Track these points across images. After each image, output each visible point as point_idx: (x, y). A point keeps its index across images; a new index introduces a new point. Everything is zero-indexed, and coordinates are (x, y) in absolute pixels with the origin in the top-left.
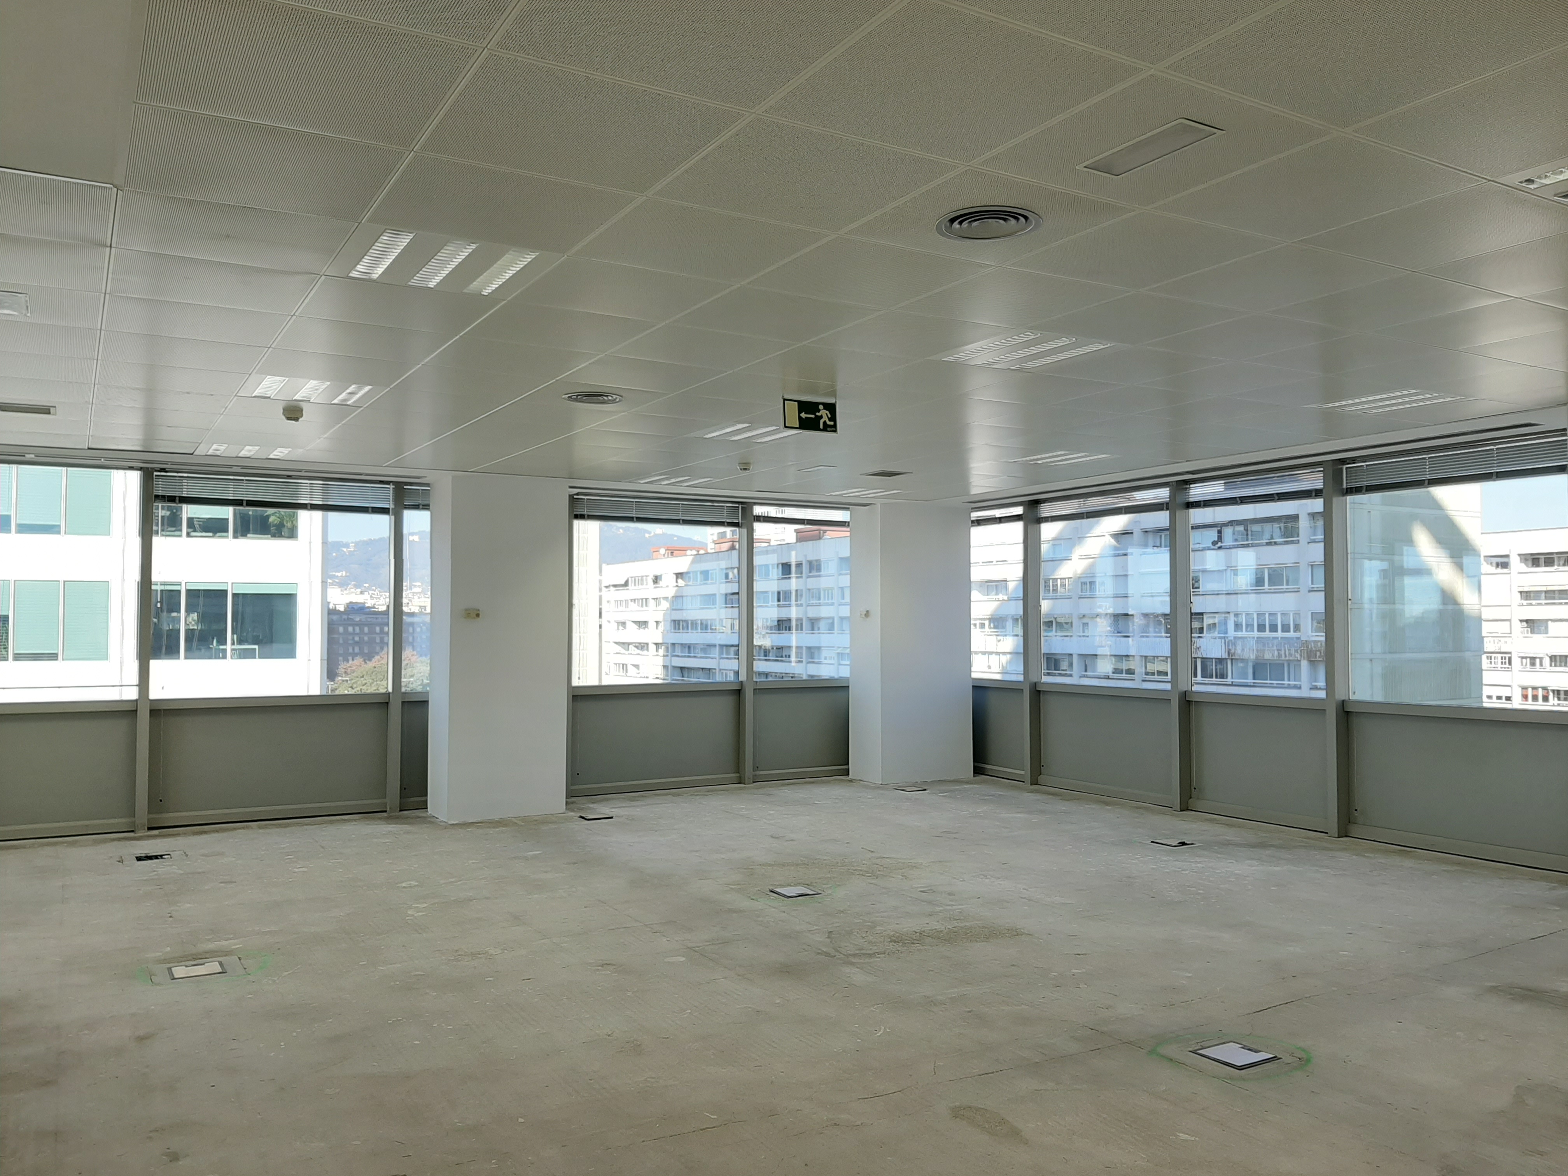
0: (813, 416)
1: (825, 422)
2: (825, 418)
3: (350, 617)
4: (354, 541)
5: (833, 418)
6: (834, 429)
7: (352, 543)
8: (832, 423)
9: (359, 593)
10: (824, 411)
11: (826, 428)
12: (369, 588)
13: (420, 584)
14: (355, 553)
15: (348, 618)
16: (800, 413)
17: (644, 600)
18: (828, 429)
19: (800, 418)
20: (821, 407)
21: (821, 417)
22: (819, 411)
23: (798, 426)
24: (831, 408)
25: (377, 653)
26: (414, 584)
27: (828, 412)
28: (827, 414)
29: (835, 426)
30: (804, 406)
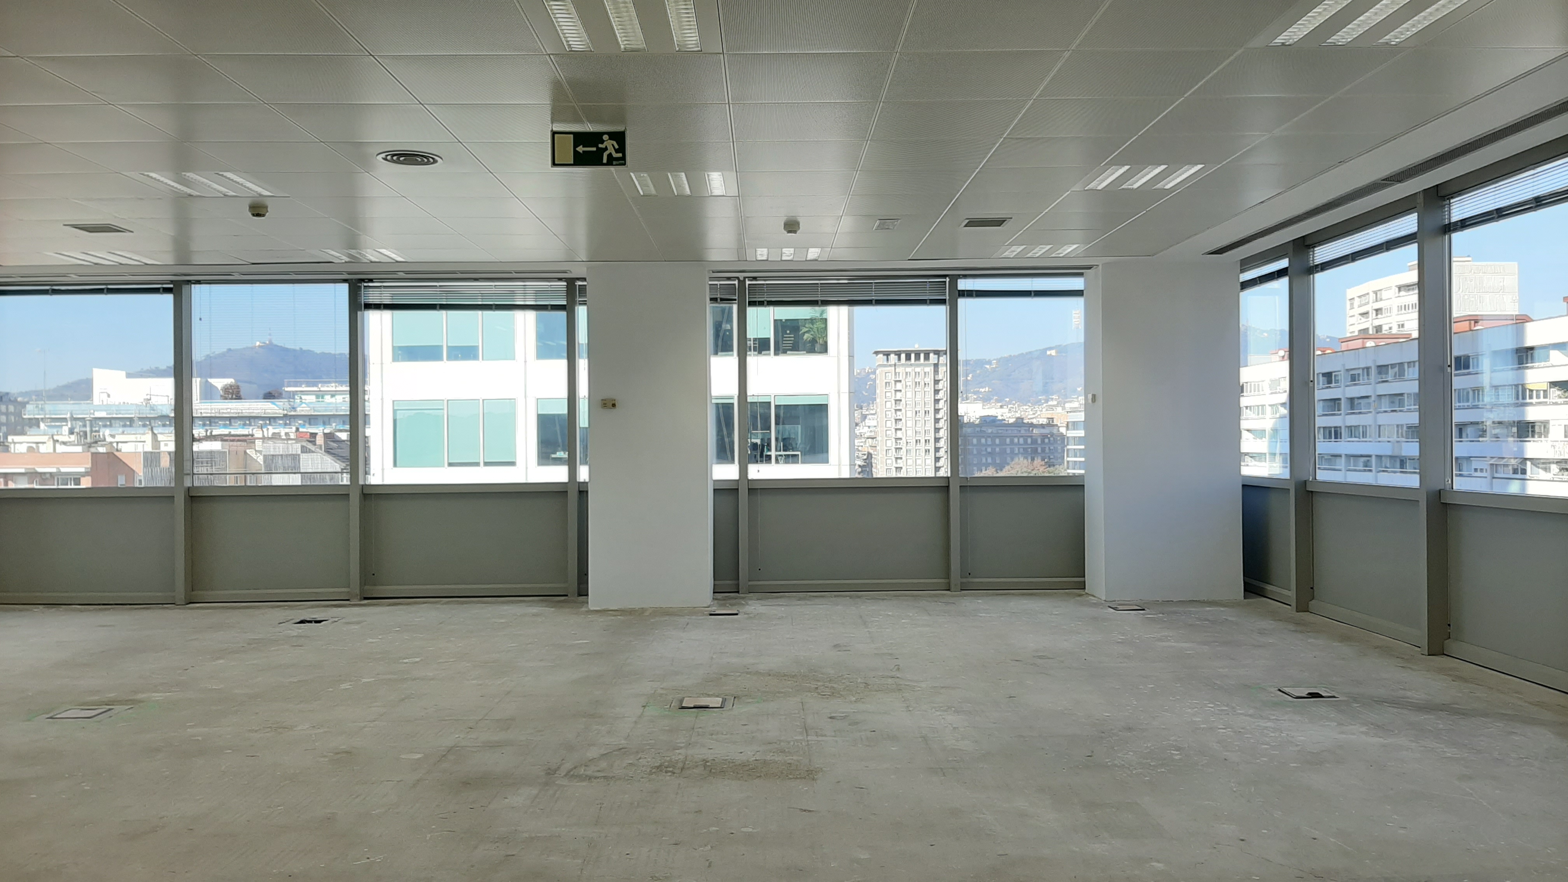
0: (594, 149)
1: (610, 155)
2: (611, 150)
3: (982, 429)
4: (996, 358)
5: (622, 149)
6: (623, 162)
7: (994, 360)
8: (620, 155)
9: (999, 407)
10: (609, 141)
11: (611, 161)
12: (1010, 402)
13: (1057, 397)
14: (997, 369)
15: (981, 430)
16: (575, 146)
17: (1260, 407)
18: (614, 163)
19: (575, 152)
20: (605, 137)
21: (606, 149)
22: (602, 142)
23: (572, 163)
24: (619, 137)
25: (1008, 464)
26: (1050, 397)
27: (615, 143)
28: (613, 145)
29: (624, 158)
30: (580, 138)
